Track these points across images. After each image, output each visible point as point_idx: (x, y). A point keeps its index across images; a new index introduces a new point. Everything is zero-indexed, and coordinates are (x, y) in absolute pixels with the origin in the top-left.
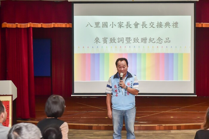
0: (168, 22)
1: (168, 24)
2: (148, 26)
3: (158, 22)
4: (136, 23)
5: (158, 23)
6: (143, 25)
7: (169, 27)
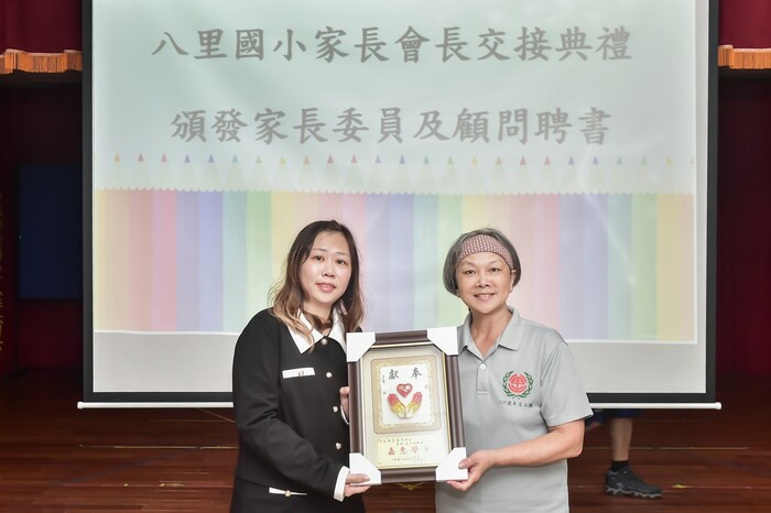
0: (577, 29)
1: (575, 41)
2: (474, 49)
3: (524, 30)
4: (412, 34)
5: (524, 37)
6: (445, 46)
7: (584, 57)
